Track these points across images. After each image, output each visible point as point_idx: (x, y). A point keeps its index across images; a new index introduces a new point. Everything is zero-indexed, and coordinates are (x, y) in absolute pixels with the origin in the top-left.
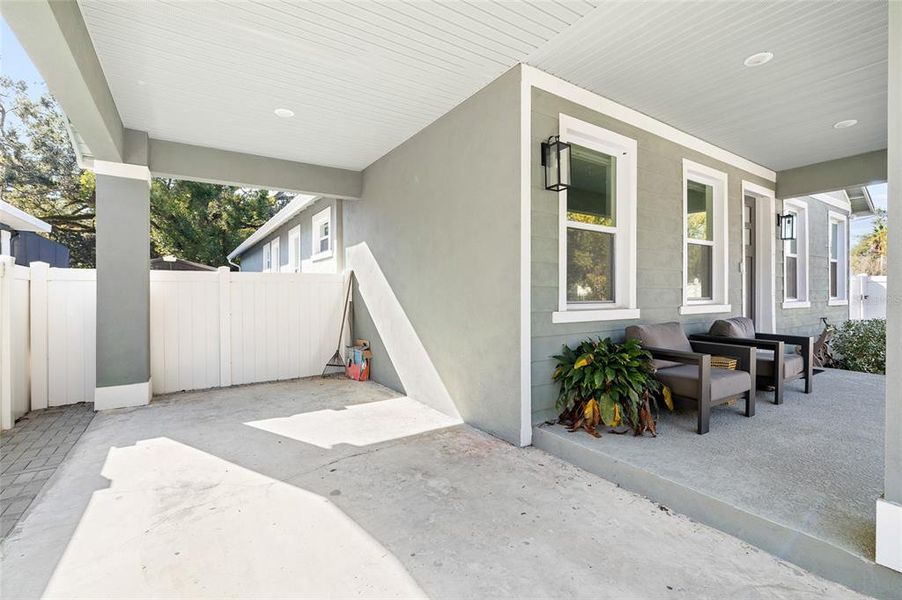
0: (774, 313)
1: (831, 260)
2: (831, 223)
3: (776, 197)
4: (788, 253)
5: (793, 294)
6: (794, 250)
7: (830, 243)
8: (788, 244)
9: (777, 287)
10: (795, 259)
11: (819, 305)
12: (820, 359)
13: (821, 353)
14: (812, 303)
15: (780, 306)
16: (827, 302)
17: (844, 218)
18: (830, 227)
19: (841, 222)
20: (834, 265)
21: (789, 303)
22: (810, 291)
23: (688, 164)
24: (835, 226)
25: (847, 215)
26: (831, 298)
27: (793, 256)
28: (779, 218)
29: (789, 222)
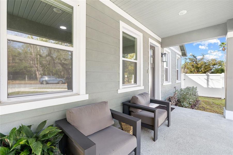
0: (160, 87)
1: (177, 69)
2: (177, 58)
3: (161, 47)
4: (165, 66)
5: (167, 80)
6: (167, 66)
7: (177, 64)
8: (165, 63)
9: (161, 78)
10: (167, 69)
11: (174, 83)
12: (174, 102)
13: (174, 100)
14: (172, 83)
15: (162, 84)
16: (176, 82)
17: (180, 57)
18: (177, 59)
19: (179, 58)
20: (178, 70)
21: (165, 83)
22: (171, 79)
23: (122, 24)
24: (178, 59)
25: (181, 56)
26: (177, 80)
27: (167, 68)
28: (162, 54)
29: (165, 56)
